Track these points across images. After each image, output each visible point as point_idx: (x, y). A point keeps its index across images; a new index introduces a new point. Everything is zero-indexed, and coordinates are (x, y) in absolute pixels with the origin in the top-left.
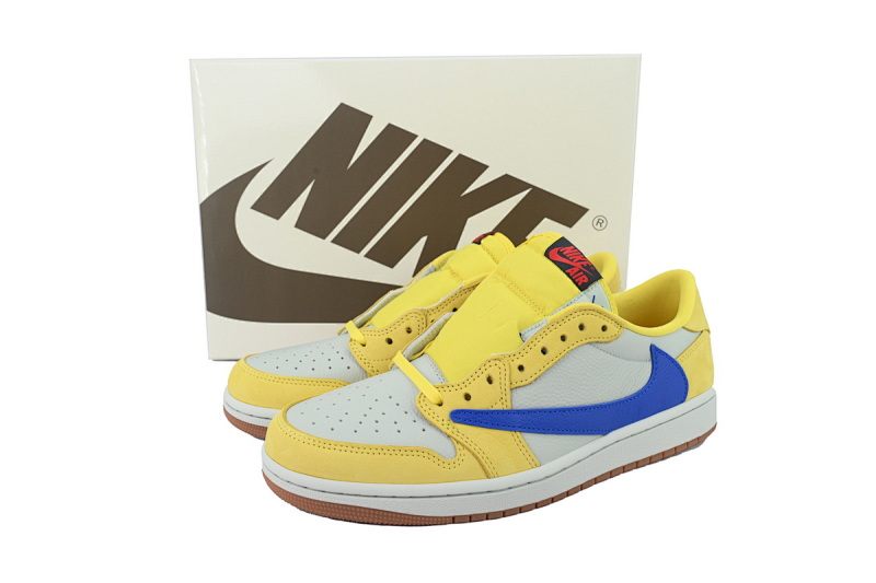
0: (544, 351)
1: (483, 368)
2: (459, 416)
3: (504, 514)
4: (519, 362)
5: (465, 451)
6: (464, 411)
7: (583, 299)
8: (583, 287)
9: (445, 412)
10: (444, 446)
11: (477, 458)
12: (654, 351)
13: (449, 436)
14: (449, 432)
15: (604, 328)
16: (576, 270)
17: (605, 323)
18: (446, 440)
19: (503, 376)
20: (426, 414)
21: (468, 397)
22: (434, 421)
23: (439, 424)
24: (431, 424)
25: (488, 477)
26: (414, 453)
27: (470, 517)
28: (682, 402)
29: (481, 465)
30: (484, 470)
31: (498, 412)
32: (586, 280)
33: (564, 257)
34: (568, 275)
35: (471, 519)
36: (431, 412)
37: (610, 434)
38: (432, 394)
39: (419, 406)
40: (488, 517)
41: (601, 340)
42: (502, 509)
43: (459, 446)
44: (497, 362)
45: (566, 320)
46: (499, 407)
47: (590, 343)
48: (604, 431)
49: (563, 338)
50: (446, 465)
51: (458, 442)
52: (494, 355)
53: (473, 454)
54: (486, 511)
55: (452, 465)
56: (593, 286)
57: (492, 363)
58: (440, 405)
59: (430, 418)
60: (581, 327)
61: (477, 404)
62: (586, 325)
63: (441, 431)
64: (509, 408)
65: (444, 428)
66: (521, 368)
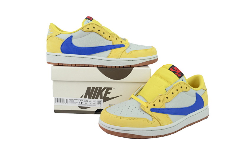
0: (173, 93)
1: (158, 98)
2: (153, 110)
3: (165, 135)
4: (167, 96)
5: (155, 119)
6: (154, 109)
7: (180, 80)
8: (180, 77)
9: (149, 109)
10: (149, 118)
11: (158, 121)
12: (196, 94)
13: (150, 115)
14: (150, 114)
15: (186, 88)
16: (178, 73)
17: (186, 86)
18: (150, 116)
19: (163, 100)
20: (144, 110)
21: (154, 105)
22: (146, 111)
23: (148, 112)
24: (145, 112)
25: (161, 126)
26: (143, 119)
27: (157, 136)
28: (203, 108)
29: (159, 122)
30: (160, 124)
31: (162, 109)
32: (181, 76)
33: (174, 70)
34: (176, 74)
35: (157, 137)
36: (145, 109)
37: (187, 115)
38: (145, 105)
39: (141, 107)
40: (161, 136)
41: (186, 91)
42: (164, 134)
43: (153, 118)
44: (161, 96)
45: (178, 85)
46: (162, 108)
47: (183, 92)
48: (186, 115)
49: (177, 90)
50: (151, 123)
51: (153, 117)
52: (160, 94)
53: (157, 120)
54: (160, 135)
55: (152, 123)
56: (182, 77)
57: (160, 96)
58: (147, 107)
59: (145, 111)
60: (181, 87)
61: (157, 107)
62: (182, 87)
63: (148, 114)
64: (165, 108)
65: (149, 113)
66: (167, 98)
